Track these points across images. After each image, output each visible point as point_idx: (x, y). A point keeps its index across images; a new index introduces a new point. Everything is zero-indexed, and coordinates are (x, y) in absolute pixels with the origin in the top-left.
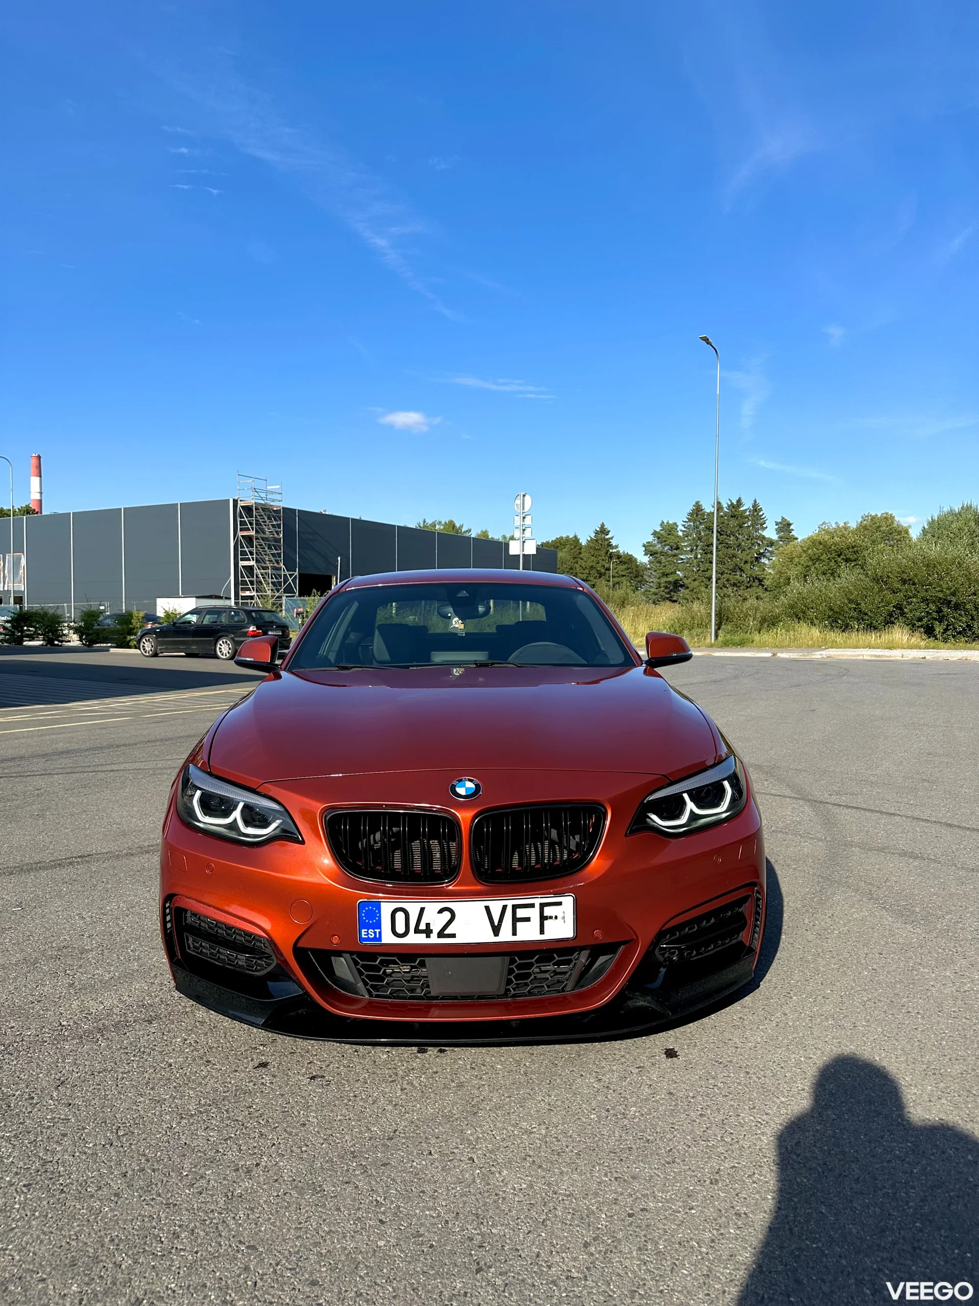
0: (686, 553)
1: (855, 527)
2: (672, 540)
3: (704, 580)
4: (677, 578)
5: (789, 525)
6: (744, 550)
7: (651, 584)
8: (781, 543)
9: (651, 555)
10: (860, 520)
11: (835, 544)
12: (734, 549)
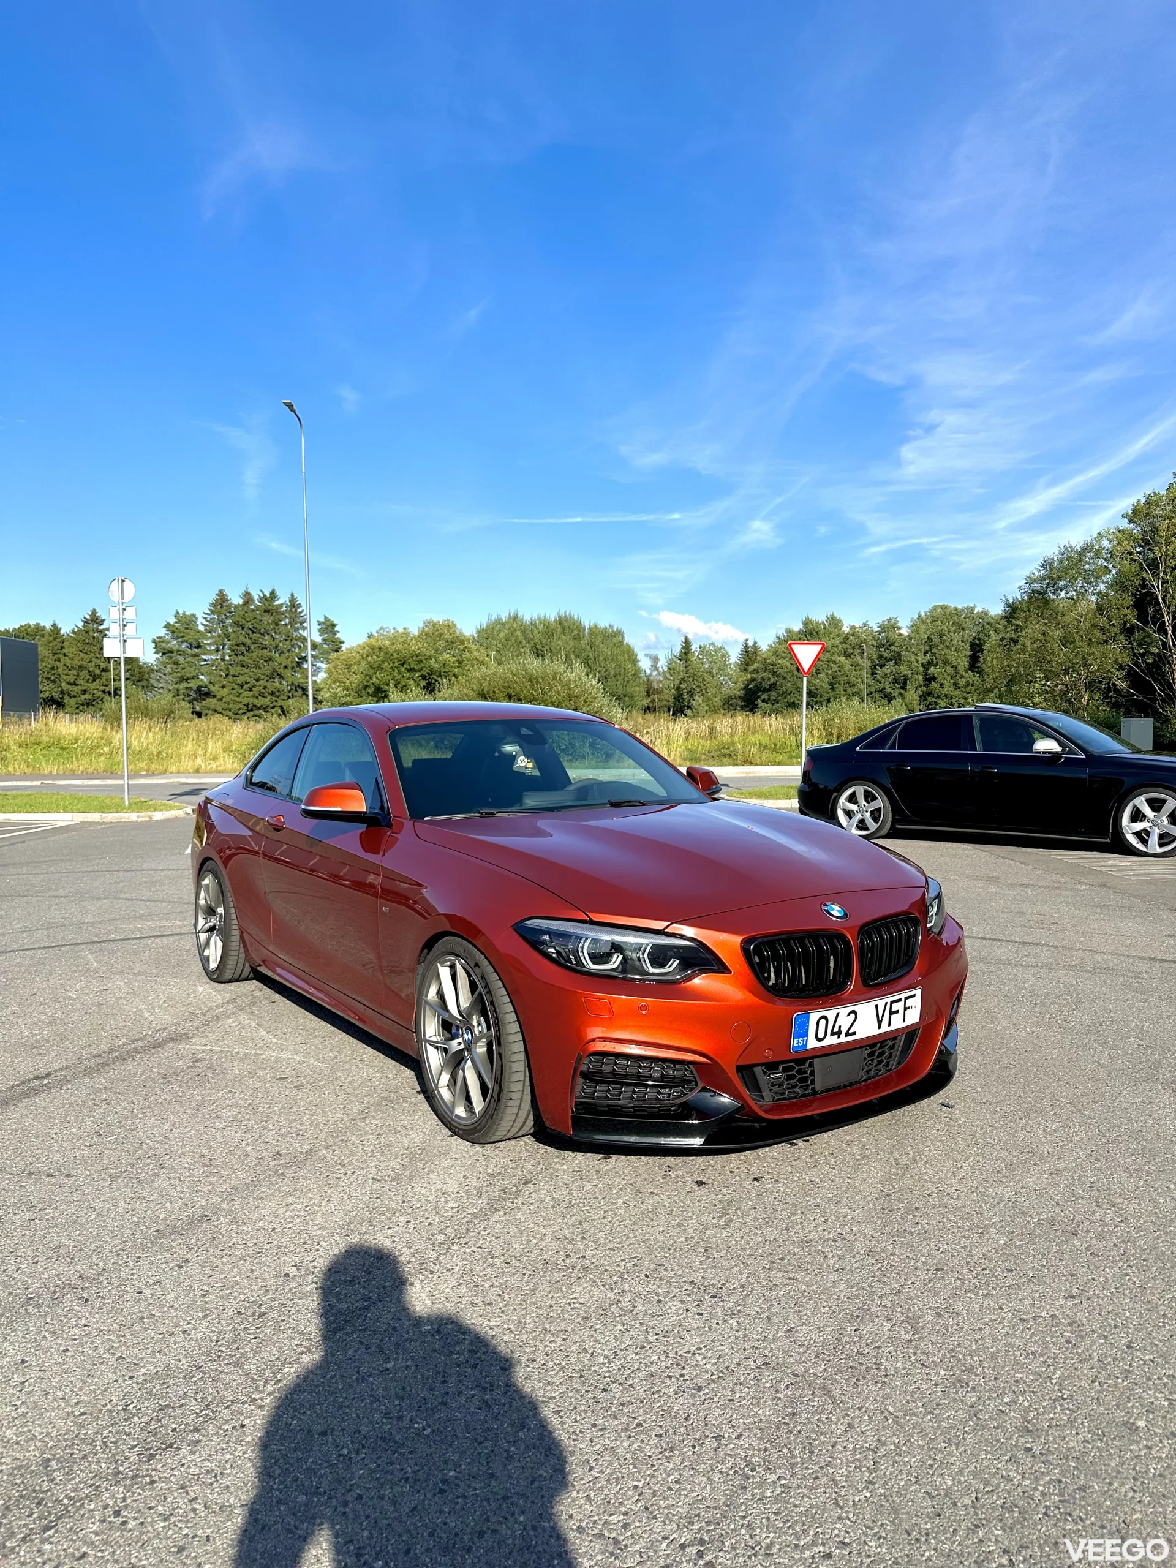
0: (210, 652)
1: (417, 633)
2: (190, 636)
3: (236, 687)
4: (200, 683)
5: (334, 625)
6: (282, 652)
7: (161, 691)
8: (325, 646)
9: (164, 654)
10: (421, 625)
11: (398, 652)
12: (270, 651)
